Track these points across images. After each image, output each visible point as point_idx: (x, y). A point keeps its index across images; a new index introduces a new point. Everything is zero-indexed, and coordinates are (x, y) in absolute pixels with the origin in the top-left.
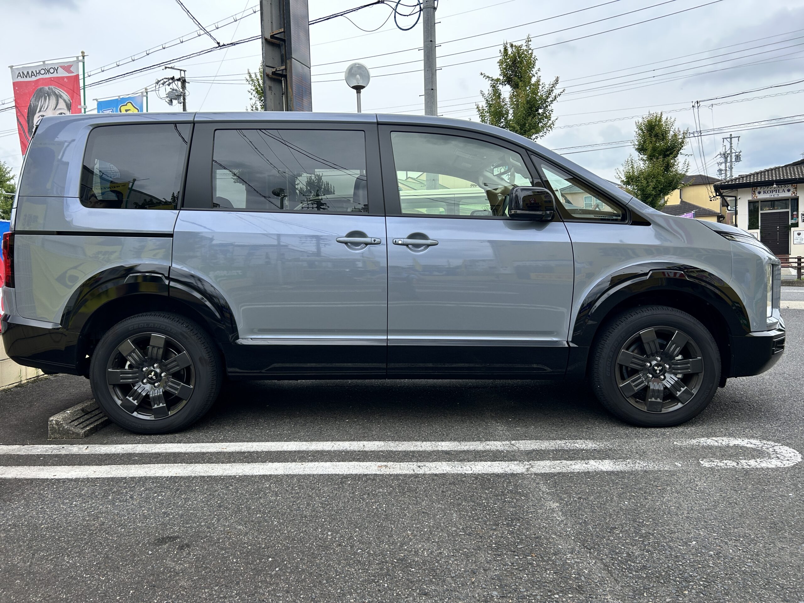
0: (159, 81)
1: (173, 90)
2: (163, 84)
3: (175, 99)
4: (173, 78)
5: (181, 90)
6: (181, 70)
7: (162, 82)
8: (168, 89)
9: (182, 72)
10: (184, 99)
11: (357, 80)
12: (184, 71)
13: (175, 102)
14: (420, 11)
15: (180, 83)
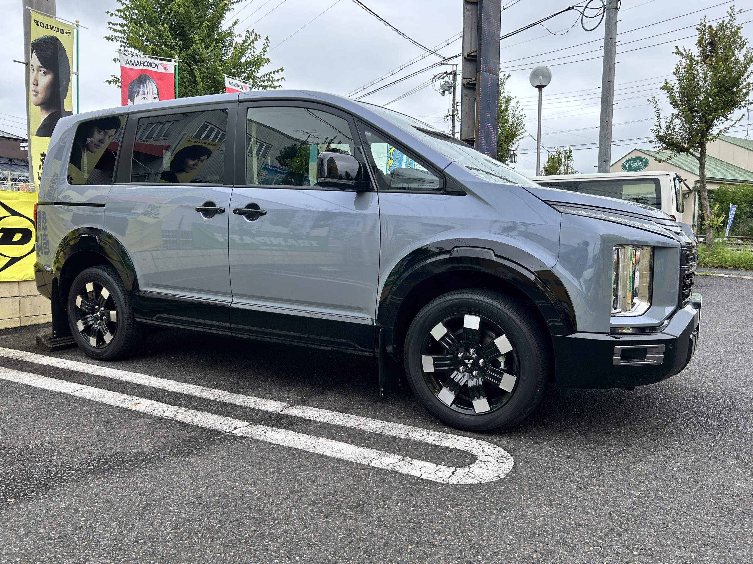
0: (435, 76)
1: (446, 82)
2: (438, 78)
3: (447, 90)
4: (446, 73)
5: (452, 82)
6: (453, 65)
7: (438, 76)
8: (442, 81)
9: (455, 66)
10: (454, 89)
11: (540, 80)
12: (456, 65)
13: (447, 92)
14: (604, 12)
15: (451, 76)
